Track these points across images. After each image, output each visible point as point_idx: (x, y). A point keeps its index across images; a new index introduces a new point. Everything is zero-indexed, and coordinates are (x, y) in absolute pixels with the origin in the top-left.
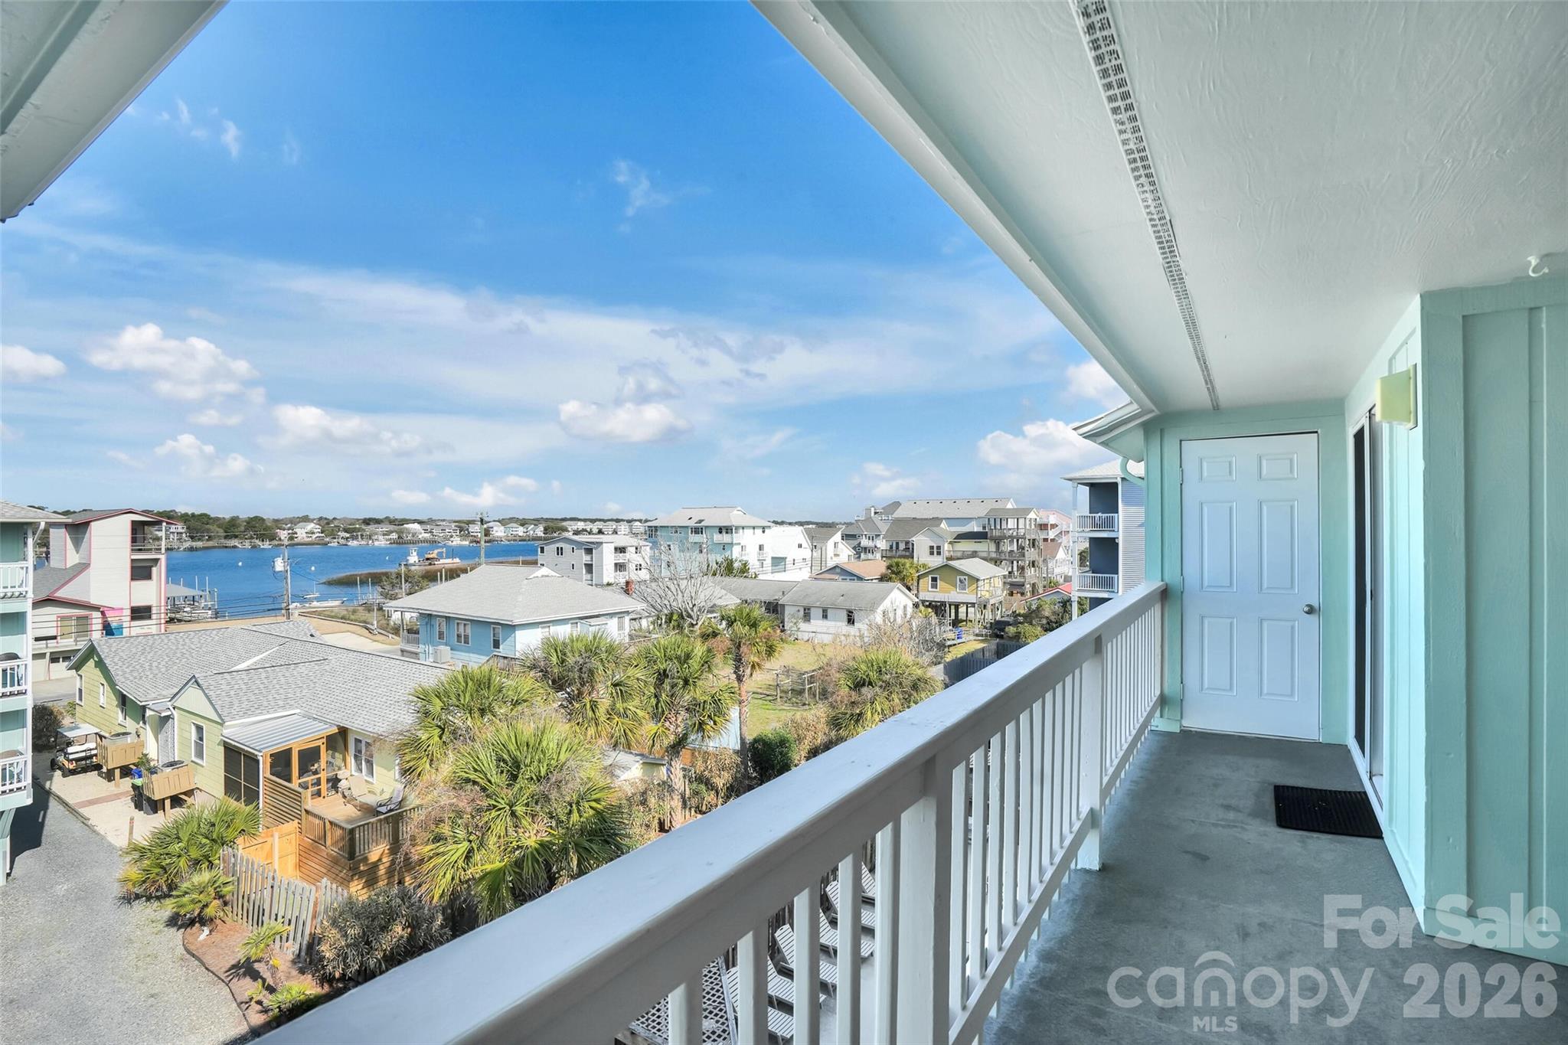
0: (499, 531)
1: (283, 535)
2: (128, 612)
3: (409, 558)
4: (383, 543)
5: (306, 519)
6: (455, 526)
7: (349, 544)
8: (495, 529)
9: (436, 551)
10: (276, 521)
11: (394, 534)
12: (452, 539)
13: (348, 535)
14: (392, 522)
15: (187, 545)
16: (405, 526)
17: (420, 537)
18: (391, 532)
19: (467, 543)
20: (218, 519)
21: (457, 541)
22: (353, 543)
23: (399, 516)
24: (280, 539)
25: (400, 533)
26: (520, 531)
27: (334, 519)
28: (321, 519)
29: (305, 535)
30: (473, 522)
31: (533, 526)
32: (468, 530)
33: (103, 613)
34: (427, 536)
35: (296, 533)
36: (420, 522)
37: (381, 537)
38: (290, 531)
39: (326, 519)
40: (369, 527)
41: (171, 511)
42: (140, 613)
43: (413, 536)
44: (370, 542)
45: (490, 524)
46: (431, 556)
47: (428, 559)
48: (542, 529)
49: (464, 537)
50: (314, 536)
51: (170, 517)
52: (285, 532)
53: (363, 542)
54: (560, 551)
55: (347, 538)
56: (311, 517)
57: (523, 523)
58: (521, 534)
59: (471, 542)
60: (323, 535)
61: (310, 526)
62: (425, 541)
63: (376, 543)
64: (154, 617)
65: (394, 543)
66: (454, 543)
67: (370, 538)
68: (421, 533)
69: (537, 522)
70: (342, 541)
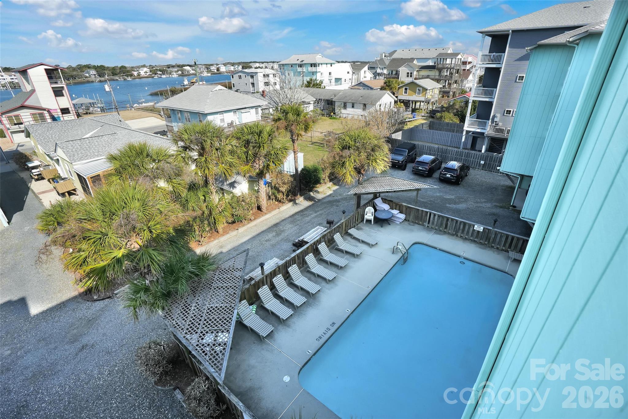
0: (223, 69)
1: (135, 73)
2: (59, 111)
3: (184, 82)
4: (176, 76)
7: (162, 77)
8: (221, 68)
9: (195, 79)
10: (132, 67)
11: (180, 72)
12: (203, 73)
13: (161, 73)
14: (179, 66)
15: (98, 80)
16: (184, 68)
17: (191, 72)
18: (178, 71)
19: (209, 75)
20: (108, 68)
21: (205, 74)
22: (164, 76)
23: (181, 64)
25: (182, 71)
26: (232, 68)
28: (150, 66)
29: (144, 74)
30: (212, 65)
31: (237, 66)
32: (210, 68)
33: (49, 111)
34: (194, 72)
36: (190, 66)
37: (175, 73)
38: (138, 72)
39: (152, 66)
40: (170, 69)
41: (89, 65)
42: (65, 111)
43: (188, 72)
44: (171, 76)
45: (219, 66)
46: (193, 81)
47: (192, 82)
48: (241, 67)
49: (208, 72)
50: (148, 74)
51: (88, 67)
52: (136, 72)
53: (168, 76)
54: (240, 77)
55: (161, 74)
56: (147, 65)
57: (233, 64)
58: (232, 70)
59: (211, 74)
60: (151, 73)
61: (145, 69)
62: (193, 74)
63: (173, 76)
64: (71, 112)
65: (180, 76)
66: (205, 75)
67: (170, 74)
68: (191, 71)
69: (239, 64)
70: (159, 76)
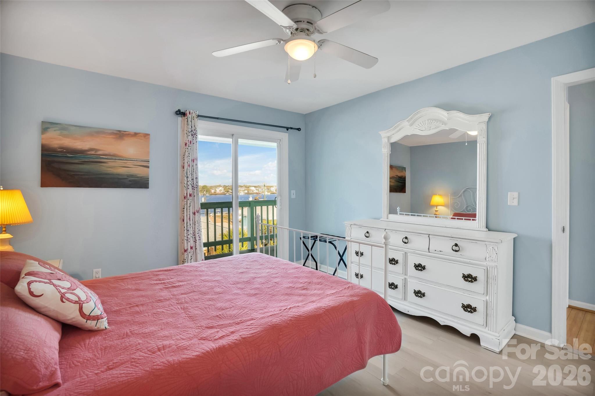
5: (220, 186)
6: (266, 188)
24: (212, 193)
27: (228, 186)
35: (216, 191)
